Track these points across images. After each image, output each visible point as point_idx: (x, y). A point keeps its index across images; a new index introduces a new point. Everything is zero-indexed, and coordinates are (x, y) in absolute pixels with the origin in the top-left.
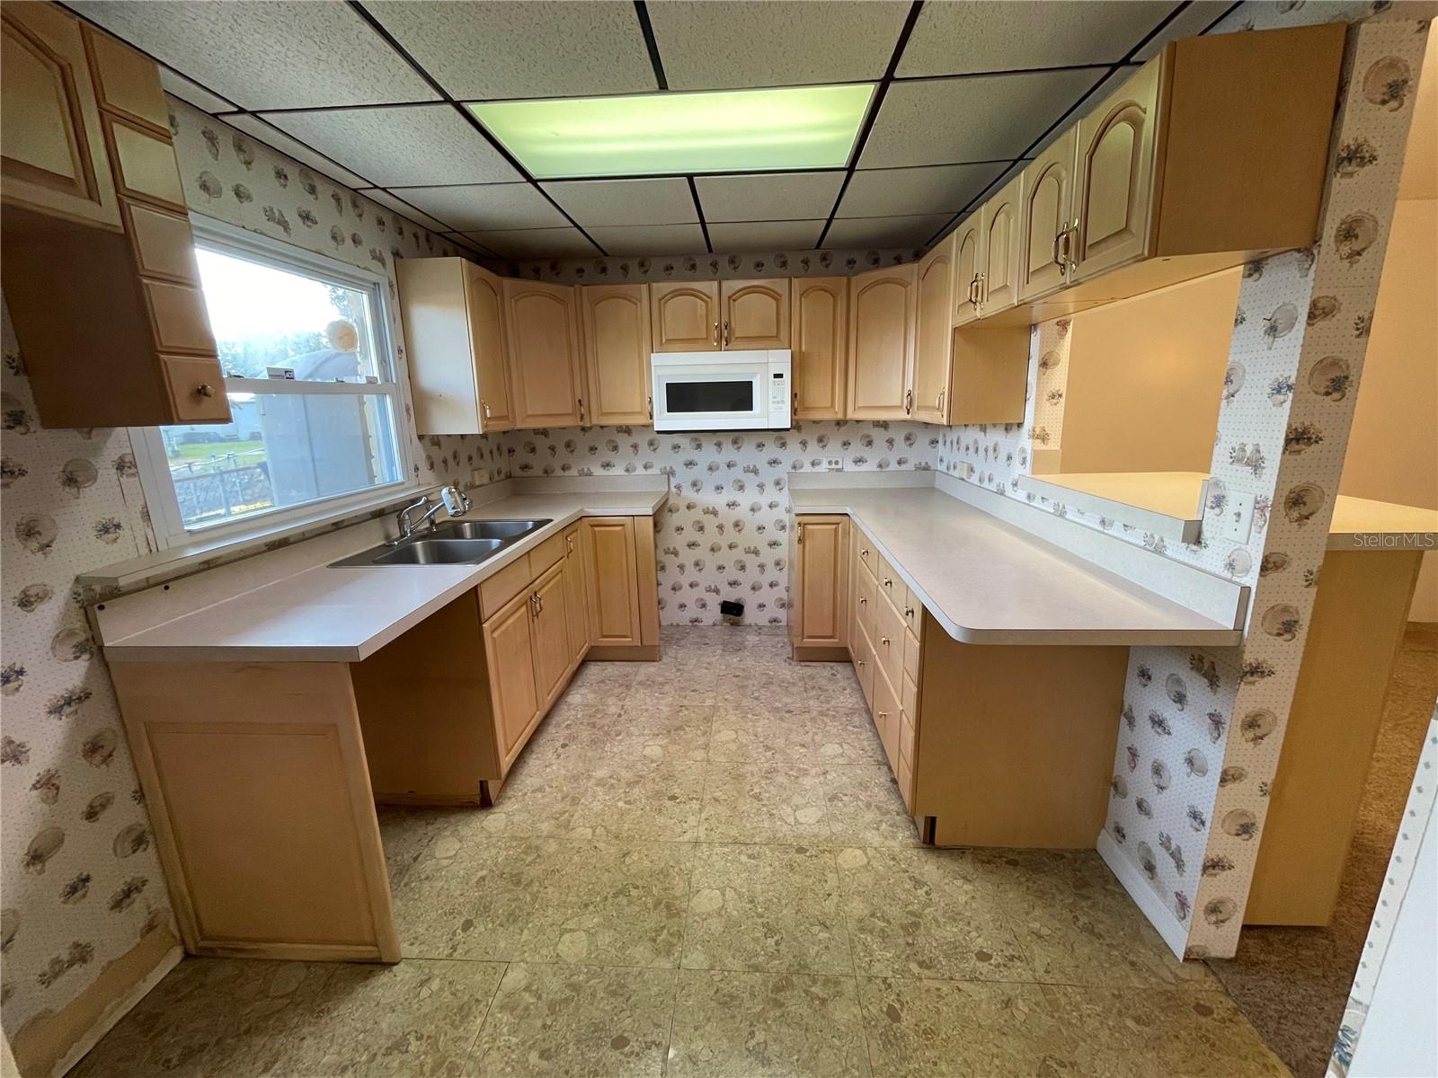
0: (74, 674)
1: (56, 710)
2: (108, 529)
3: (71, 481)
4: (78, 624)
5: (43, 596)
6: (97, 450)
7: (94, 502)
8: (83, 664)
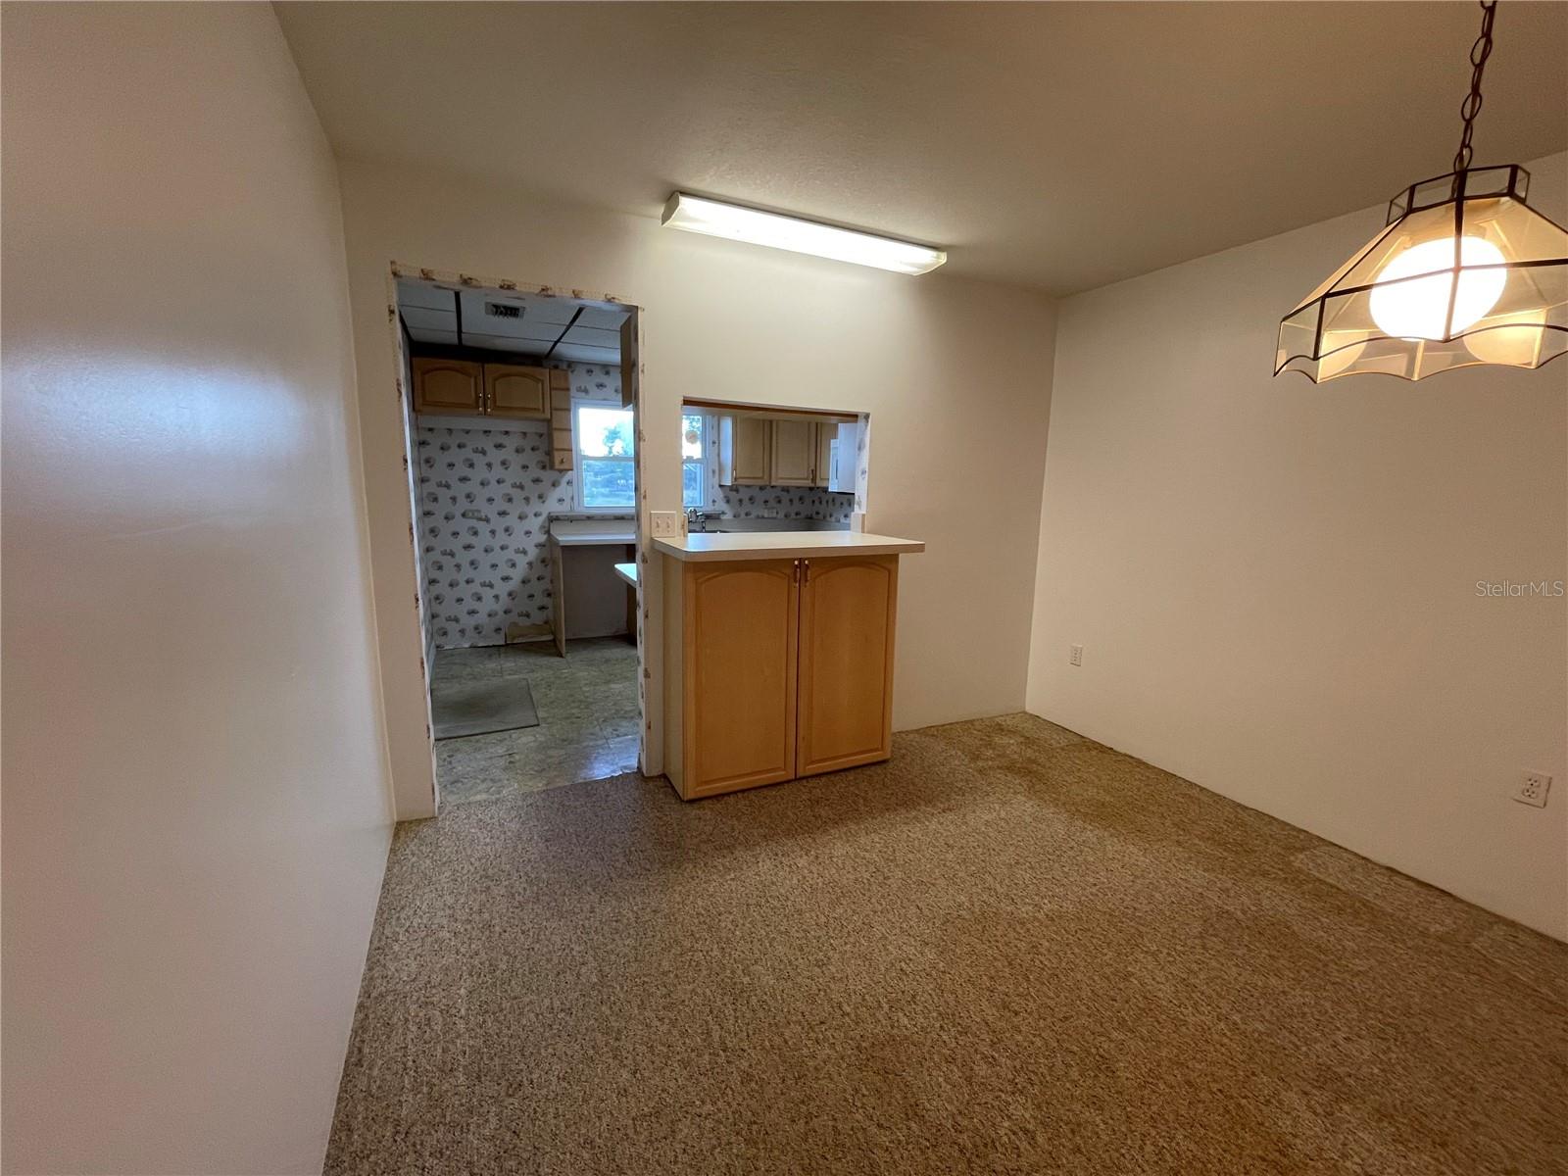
0: (543, 538)
1: (536, 546)
2: (561, 500)
3: (554, 485)
4: (547, 525)
5: (540, 515)
6: (562, 477)
7: (558, 492)
8: (545, 537)
